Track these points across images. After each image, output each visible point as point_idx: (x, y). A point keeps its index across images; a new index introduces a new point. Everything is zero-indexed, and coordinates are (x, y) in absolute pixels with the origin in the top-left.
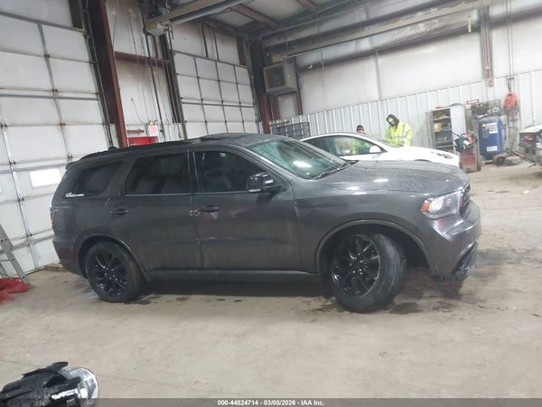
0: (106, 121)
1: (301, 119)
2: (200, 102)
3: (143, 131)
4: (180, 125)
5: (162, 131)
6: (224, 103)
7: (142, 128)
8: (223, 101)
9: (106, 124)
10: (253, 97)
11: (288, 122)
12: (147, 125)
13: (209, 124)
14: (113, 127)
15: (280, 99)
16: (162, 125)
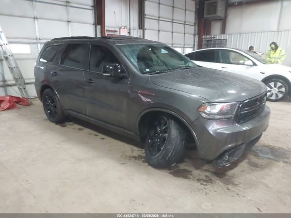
0: (95, 23)
1: (223, 37)
2: (158, 19)
3: (117, 32)
4: (141, 31)
5: (129, 33)
6: (174, 21)
7: (117, 30)
8: (173, 20)
9: (95, 25)
10: (195, 19)
11: (214, 37)
12: (120, 28)
13: (160, 32)
14: (99, 27)
15: (213, 23)
16: (130, 29)
